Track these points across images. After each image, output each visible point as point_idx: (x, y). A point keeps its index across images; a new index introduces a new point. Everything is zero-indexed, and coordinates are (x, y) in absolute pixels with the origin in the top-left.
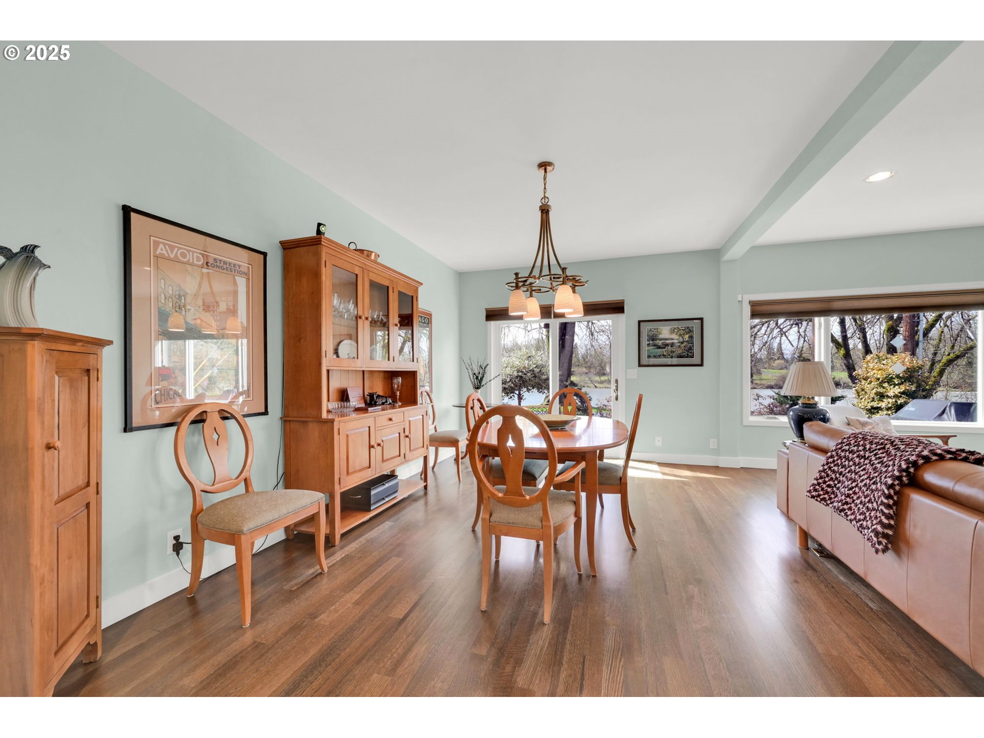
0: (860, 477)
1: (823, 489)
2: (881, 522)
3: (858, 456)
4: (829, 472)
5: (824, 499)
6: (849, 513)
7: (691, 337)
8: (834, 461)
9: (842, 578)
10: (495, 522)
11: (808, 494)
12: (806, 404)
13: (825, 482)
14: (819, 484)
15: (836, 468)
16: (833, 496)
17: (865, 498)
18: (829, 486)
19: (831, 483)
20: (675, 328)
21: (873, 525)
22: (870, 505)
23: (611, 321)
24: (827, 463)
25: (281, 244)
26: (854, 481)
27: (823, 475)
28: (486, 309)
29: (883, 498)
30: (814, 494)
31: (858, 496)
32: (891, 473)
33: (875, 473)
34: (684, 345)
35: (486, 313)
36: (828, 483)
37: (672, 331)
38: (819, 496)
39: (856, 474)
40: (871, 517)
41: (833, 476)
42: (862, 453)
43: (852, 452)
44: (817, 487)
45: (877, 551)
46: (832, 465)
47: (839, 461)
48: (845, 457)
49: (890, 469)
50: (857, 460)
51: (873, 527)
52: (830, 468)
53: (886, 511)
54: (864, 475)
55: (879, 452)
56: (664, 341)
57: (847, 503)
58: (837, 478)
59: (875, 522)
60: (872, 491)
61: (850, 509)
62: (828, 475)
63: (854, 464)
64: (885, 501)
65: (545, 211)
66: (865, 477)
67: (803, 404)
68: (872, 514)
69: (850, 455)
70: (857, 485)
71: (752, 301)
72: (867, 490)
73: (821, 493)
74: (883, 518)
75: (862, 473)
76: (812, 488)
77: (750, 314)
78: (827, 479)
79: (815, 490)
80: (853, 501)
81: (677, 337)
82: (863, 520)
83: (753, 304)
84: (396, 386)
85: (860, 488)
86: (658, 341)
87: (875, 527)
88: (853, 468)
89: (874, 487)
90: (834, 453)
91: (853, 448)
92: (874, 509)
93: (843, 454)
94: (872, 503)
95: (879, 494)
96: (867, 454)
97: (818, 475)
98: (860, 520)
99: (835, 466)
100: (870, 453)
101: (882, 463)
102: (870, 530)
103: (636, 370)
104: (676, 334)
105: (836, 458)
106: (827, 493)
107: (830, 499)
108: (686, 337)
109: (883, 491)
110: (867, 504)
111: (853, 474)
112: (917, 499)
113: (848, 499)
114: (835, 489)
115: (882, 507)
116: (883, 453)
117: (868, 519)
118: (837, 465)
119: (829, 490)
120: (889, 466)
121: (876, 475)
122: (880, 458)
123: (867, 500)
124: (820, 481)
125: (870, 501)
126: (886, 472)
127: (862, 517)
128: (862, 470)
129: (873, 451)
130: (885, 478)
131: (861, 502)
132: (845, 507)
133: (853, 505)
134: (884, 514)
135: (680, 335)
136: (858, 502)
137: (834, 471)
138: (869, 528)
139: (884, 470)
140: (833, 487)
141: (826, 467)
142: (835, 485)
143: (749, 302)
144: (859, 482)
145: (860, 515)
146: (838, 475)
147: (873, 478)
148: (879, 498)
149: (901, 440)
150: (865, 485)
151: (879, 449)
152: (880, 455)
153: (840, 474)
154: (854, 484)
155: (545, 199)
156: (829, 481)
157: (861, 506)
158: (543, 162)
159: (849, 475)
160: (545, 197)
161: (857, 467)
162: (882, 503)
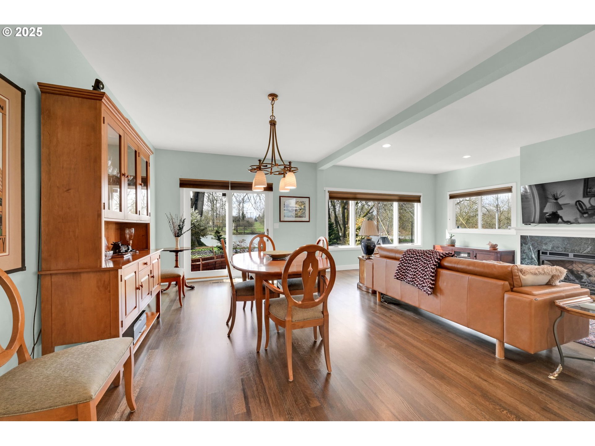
0: (419, 267)
1: (401, 274)
2: (431, 283)
3: (415, 259)
4: (403, 267)
5: (402, 278)
6: (416, 282)
7: (305, 207)
8: (404, 262)
9: (400, 310)
10: (296, 321)
11: (395, 277)
12: (368, 239)
13: (401, 271)
14: (399, 272)
15: (405, 265)
16: (405, 276)
17: (422, 275)
18: (403, 272)
19: (404, 271)
20: (298, 202)
21: (428, 285)
22: (425, 277)
23: (264, 195)
24: (401, 263)
25: (39, 85)
26: (416, 269)
27: (400, 269)
28: (180, 179)
29: (431, 273)
30: (398, 276)
31: (419, 274)
32: (432, 264)
33: (425, 264)
34: (301, 210)
35: (180, 182)
36: (403, 271)
37: (297, 203)
38: (400, 277)
39: (416, 266)
40: (426, 282)
41: (405, 268)
42: (416, 257)
43: (412, 257)
44: (398, 274)
45: (429, 294)
46: (404, 264)
47: (406, 262)
48: (409, 260)
49: (431, 262)
50: (415, 260)
51: (428, 286)
52: (403, 265)
53: (432, 278)
54: (420, 266)
55: (424, 256)
56: (292, 208)
57: (414, 278)
58: (406, 269)
59: (428, 284)
60: (426, 272)
61: (416, 280)
62: (402, 268)
63: (414, 262)
64: (432, 275)
65: (273, 124)
66: (421, 266)
67: (367, 239)
68: (427, 281)
69: (411, 259)
70: (418, 270)
71: (330, 191)
72: (423, 272)
73: (401, 276)
74: (431, 281)
75: (419, 265)
76: (396, 274)
77: (328, 197)
78: (402, 270)
79: (398, 275)
80: (417, 277)
81: (298, 207)
82: (423, 284)
83: (330, 193)
84: (128, 236)
85: (420, 271)
86: (289, 208)
87: (429, 285)
88: (414, 264)
89: (426, 270)
90: (403, 259)
91: (412, 256)
92: (427, 279)
93: (407, 259)
94: (426, 276)
95: (429, 272)
96: (419, 258)
97: (398, 268)
98: (421, 284)
99: (405, 264)
100: (420, 257)
101: (426, 260)
102: (427, 287)
103: (278, 224)
104: (298, 205)
105: (404, 261)
106: (403, 275)
107: (405, 278)
108: (303, 207)
109: (431, 271)
110: (424, 277)
111: (415, 266)
112: (443, 272)
113: (414, 277)
114: (406, 273)
115: (431, 277)
116: (425, 256)
117: (425, 283)
118: (406, 263)
119: (403, 274)
120: (430, 261)
121: (426, 265)
122: (425, 258)
123: (423, 275)
124: (399, 271)
125: (425, 276)
126: (430, 263)
127: (422, 283)
128: (419, 264)
129: (421, 256)
130: (431, 266)
131: (421, 277)
132: (414, 280)
133: (417, 279)
134: (431, 279)
135: (300, 205)
136: (419, 277)
137: (405, 266)
138: (426, 286)
139: (429, 263)
140: (405, 273)
141: (401, 265)
142: (406, 272)
143: (328, 191)
144: (418, 269)
145: (421, 282)
146: (407, 267)
147: (425, 266)
148: (429, 274)
149: (429, 251)
150: (422, 270)
151: (423, 255)
152: (424, 257)
153: (408, 267)
154: (416, 270)
155: (273, 117)
156: (403, 270)
157: (421, 278)
158: (274, 94)
159: (413, 267)
160: (273, 115)
161: (416, 263)
162: (431, 276)
